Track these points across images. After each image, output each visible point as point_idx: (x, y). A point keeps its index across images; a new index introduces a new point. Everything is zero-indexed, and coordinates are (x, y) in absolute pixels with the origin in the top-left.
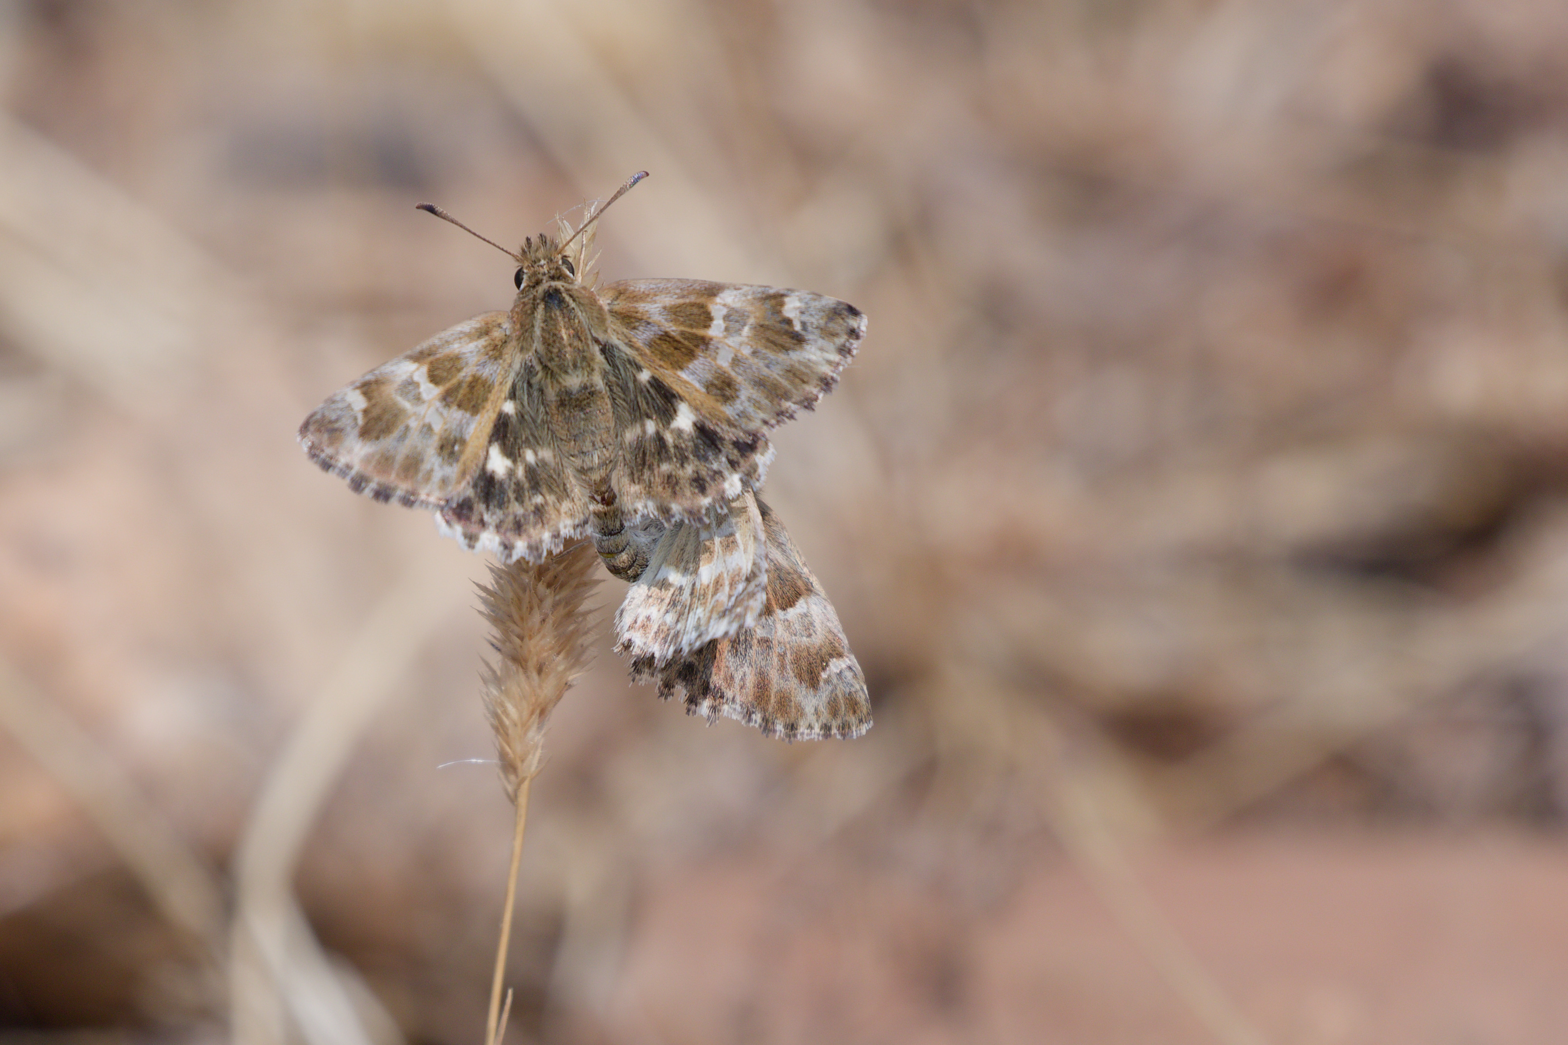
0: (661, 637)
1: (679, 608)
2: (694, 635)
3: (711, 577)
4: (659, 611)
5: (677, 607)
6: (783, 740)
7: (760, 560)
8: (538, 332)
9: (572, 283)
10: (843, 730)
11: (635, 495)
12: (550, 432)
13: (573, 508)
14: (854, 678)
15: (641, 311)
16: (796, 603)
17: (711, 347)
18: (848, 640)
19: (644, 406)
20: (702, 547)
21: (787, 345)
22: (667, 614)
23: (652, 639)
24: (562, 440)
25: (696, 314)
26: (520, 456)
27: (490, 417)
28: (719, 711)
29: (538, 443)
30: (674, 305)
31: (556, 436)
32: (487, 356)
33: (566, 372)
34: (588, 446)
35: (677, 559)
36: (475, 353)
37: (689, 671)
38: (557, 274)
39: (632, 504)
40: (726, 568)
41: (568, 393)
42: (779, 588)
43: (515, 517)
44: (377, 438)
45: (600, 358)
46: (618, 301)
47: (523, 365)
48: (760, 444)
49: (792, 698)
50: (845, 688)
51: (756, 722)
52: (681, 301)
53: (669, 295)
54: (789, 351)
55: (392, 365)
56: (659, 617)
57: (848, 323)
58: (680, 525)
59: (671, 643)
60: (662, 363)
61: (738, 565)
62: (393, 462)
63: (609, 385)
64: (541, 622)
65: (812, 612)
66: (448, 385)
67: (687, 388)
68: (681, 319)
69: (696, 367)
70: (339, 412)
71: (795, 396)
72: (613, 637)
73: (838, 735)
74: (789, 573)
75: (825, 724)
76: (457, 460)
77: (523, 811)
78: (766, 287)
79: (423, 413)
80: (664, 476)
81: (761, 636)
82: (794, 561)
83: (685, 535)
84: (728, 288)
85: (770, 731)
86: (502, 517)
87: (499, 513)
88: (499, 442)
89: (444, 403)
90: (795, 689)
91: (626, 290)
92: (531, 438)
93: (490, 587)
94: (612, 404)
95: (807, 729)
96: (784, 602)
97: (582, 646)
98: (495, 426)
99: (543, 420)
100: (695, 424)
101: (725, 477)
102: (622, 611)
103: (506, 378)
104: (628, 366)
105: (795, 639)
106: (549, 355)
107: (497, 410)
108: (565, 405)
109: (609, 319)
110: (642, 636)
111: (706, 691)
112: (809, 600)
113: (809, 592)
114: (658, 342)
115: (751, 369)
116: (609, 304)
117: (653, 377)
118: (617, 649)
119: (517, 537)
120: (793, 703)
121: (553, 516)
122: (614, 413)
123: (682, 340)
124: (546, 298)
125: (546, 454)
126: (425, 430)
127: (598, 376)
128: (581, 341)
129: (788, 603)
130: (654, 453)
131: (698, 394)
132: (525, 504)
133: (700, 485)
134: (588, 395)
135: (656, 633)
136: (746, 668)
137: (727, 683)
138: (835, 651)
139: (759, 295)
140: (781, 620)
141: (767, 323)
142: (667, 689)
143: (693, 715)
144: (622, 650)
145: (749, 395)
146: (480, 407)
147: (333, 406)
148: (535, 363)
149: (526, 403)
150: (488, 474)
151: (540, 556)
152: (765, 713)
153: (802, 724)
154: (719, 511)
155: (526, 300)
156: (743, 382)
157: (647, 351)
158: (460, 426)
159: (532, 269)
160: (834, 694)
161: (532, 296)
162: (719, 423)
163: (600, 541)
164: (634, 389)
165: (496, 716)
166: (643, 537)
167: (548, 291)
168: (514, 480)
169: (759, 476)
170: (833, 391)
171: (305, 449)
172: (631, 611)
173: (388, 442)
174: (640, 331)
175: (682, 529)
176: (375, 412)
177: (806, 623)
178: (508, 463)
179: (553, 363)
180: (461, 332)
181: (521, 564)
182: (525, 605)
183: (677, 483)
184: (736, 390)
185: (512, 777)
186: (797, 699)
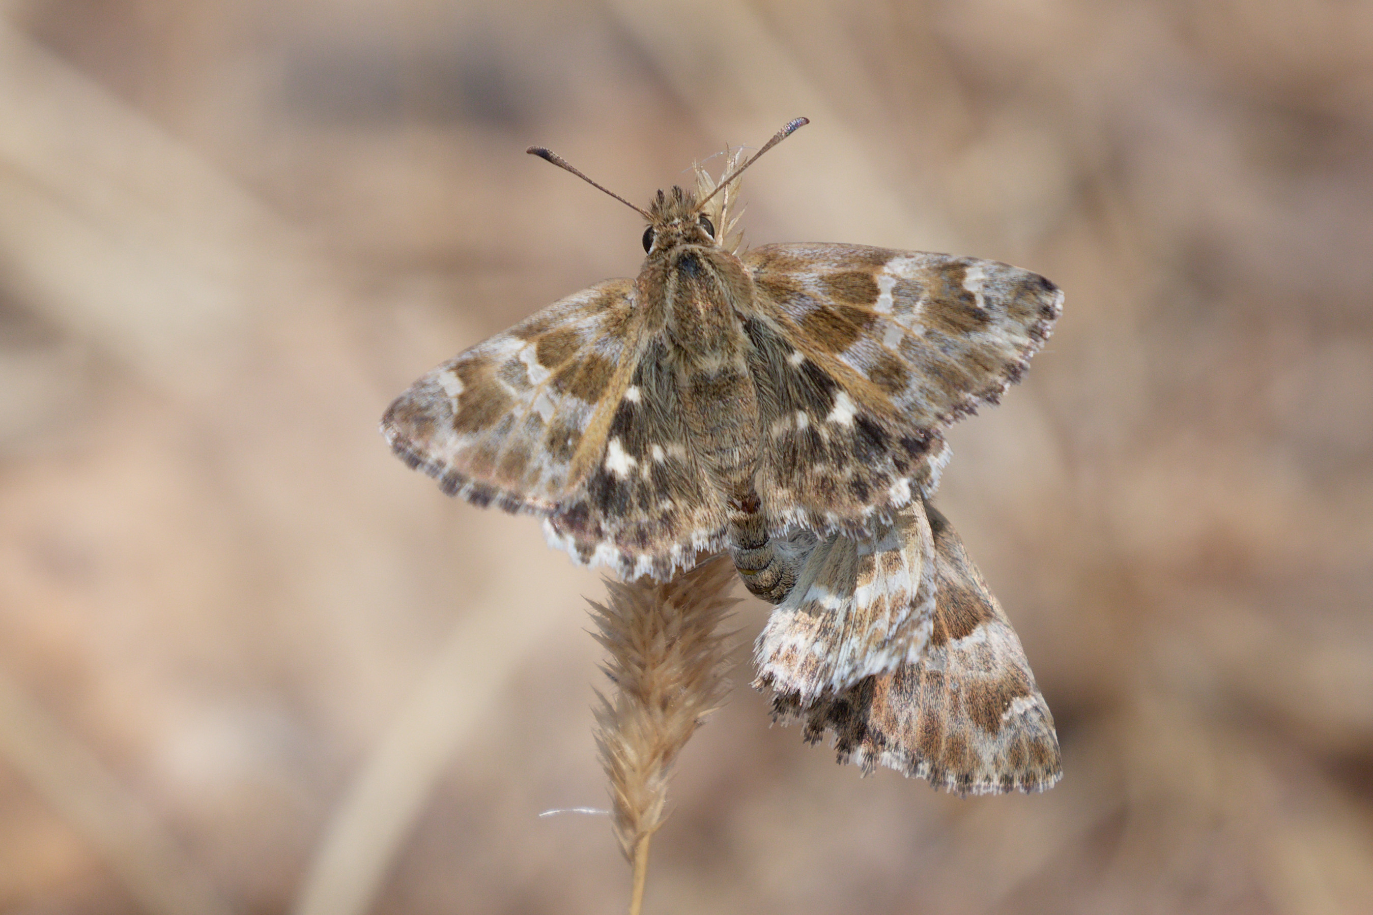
0: (809, 670)
1: (830, 636)
2: (847, 669)
3: (870, 600)
4: (807, 639)
5: (828, 635)
6: (955, 794)
7: (928, 581)
8: (670, 304)
9: (711, 246)
10: (1027, 781)
11: (783, 502)
12: (682, 424)
13: (709, 515)
14: (1040, 720)
15: (793, 281)
16: (973, 630)
17: (876, 325)
18: (1034, 676)
19: (795, 395)
20: (859, 564)
21: (967, 325)
22: (817, 643)
23: (798, 673)
24: (696, 433)
25: (861, 287)
26: (645, 452)
27: (610, 406)
28: (877, 759)
29: (668, 438)
30: (832, 275)
31: (689, 429)
32: (608, 333)
33: (703, 354)
34: (727, 441)
35: (830, 577)
36: (593, 329)
37: (841, 711)
38: (693, 235)
39: (779, 511)
40: (888, 589)
41: (705, 378)
42: (952, 612)
43: (639, 526)
44: (476, 430)
45: (743, 336)
46: (766, 269)
47: (652, 344)
48: (934, 442)
49: (967, 745)
50: (1030, 731)
51: (923, 772)
52: (842, 270)
53: (827, 263)
54: (970, 333)
55: (495, 343)
56: (807, 646)
57: (1040, 300)
58: (835, 537)
59: (819, 678)
60: (817, 344)
61: (901, 586)
62: (493, 459)
63: (753, 369)
64: (667, 647)
65: (992, 641)
66: (561, 367)
67: (848, 374)
68: (841, 292)
69: (858, 349)
70: (430, 398)
71: (976, 386)
72: (753, 670)
73: (1021, 788)
74: (964, 595)
75: (1006, 775)
76: (571, 458)
77: (641, 872)
78: (942, 255)
79: (530, 400)
80: (818, 478)
81: (931, 670)
82: (972, 580)
83: (840, 549)
84: (898, 256)
85: (939, 783)
86: (622, 526)
87: (620, 521)
88: (621, 435)
89: (556, 388)
90: (971, 734)
91: (776, 256)
92: (659, 431)
93: (606, 605)
94: (756, 392)
95: (985, 781)
96: (958, 630)
97: (715, 676)
98: (617, 416)
99: (673, 411)
100: (856, 418)
101: (891, 481)
102: (763, 639)
103: (630, 359)
104: (777, 347)
105: (972, 674)
106: (683, 331)
107: (619, 397)
108: (701, 392)
109: (755, 290)
110: (786, 669)
111: (862, 735)
112: (989, 627)
113: (989, 618)
114: (813, 318)
115: (924, 353)
116: (755, 272)
117: (807, 361)
118: (757, 683)
119: (641, 551)
120: (968, 751)
121: (684, 526)
122: (759, 402)
123: (842, 317)
124: (681, 265)
125: (677, 450)
126: (532, 420)
127: (741, 358)
128: (721, 316)
129: (963, 631)
130: (806, 452)
131: (860, 382)
132: (650, 511)
133: (861, 489)
134: (728, 380)
135: (803, 665)
136: (911, 708)
137: (889, 725)
138: (1019, 688)
139: (935, 265)
140: (954, 651)
141: (944, 298)
142: (814, 732)
143: (845, 764)
144: (761, 685)
145: (920, 384)
146: (599, 394)
147: (423, 390)
148: (666, 341)
149: (653, 389)
150: (608, 474)
151: (667, 573)
152: (934, 762)
153: (978, 775)
154: (883, 522)
155: (656, 266)
156: (915, 368)
157: (800, 330)
158: (575, 417)
159: (664, 228)
160: (1017, 740)
161: (663, 261)
162: (884, 416)
163: (739, 555)
164: (784, 375)
165: (611, 758)
166: (790, 551)
167: (683, 255)
168: (638, 482)
169: (932, 481)
170: (1022, 381)
171: (390, 442)
172: (774, 638)
173: (488, 434)
174: (792, 305)
175: (837, 540)
176: (473, 399)
177: (984, 655)
178: (631, 461)
179: (687, 342)
180: (578, 303)
181: (645, 582)
182: (648, 627)
183: (833, 488)
184: (906, 378)
185: (630, 832)
186: (973, 745)
